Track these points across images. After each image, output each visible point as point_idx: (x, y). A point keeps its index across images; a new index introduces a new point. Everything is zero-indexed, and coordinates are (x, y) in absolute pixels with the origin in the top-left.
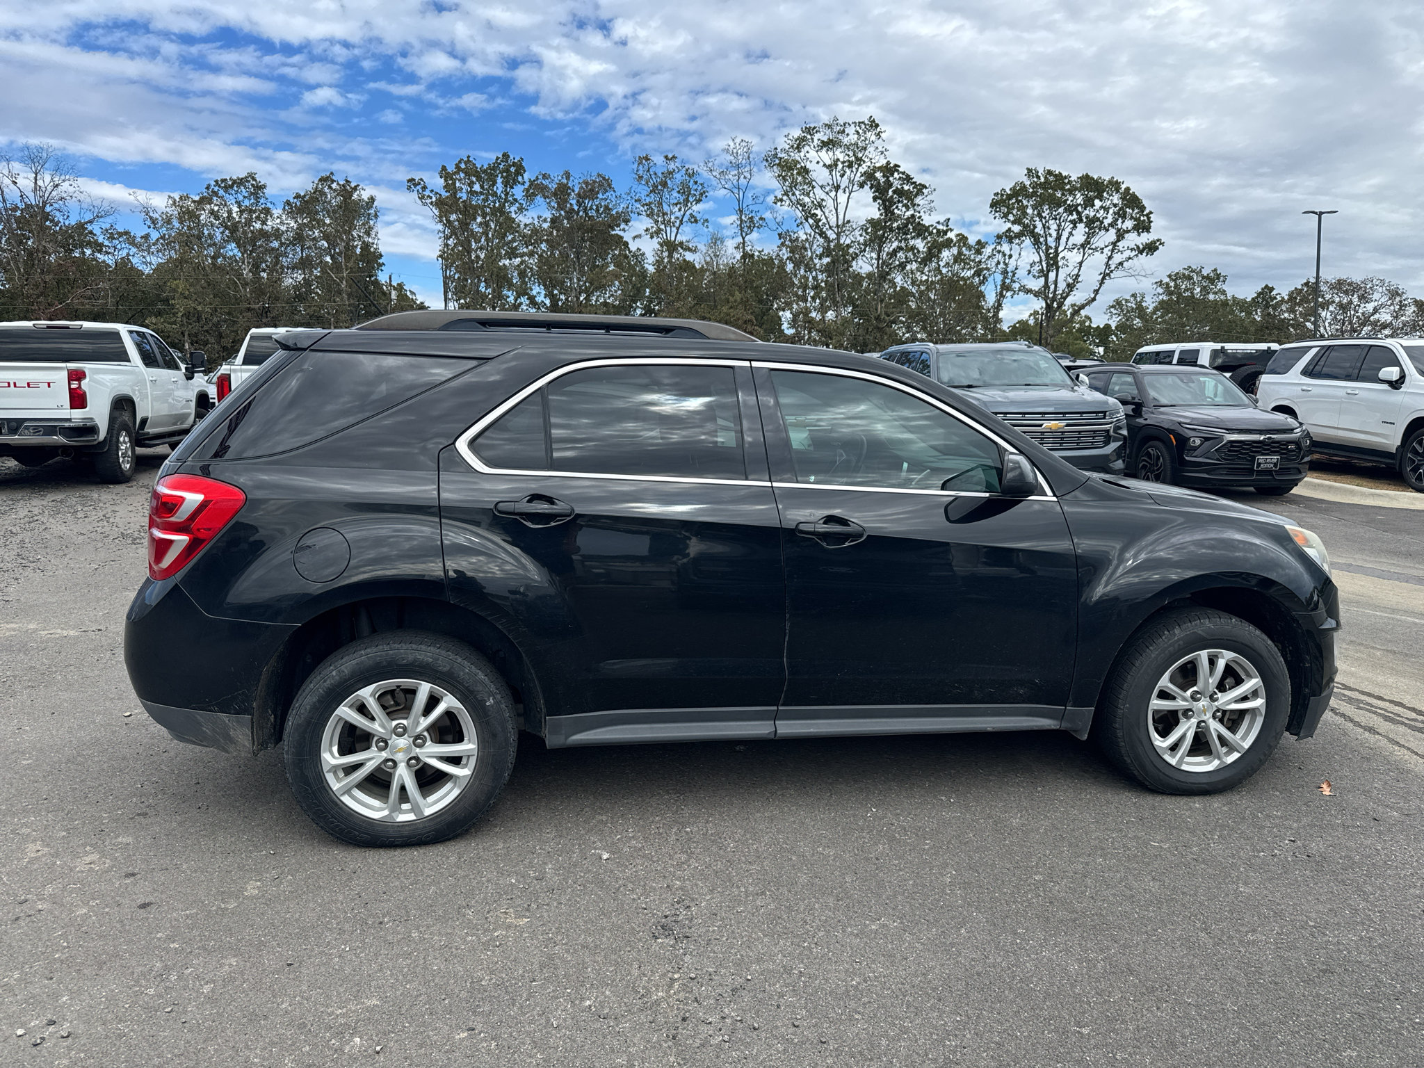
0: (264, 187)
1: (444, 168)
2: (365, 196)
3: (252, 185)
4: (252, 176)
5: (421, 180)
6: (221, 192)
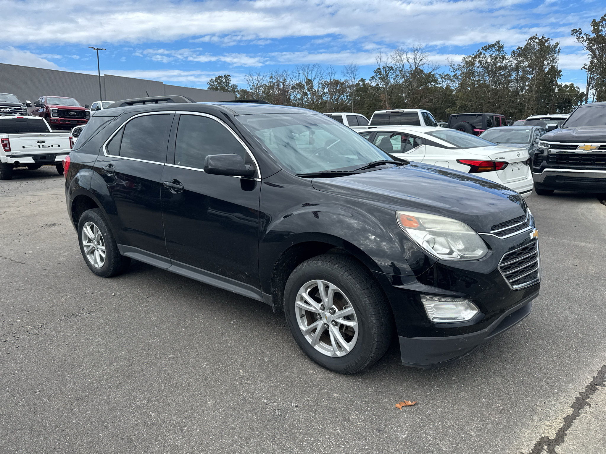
0: (503, 46)
1: (594, 21)
2: (552, 43)
3: (498, 46)
4: (498, 42)
5: (580, 29)
6: (483, 52)
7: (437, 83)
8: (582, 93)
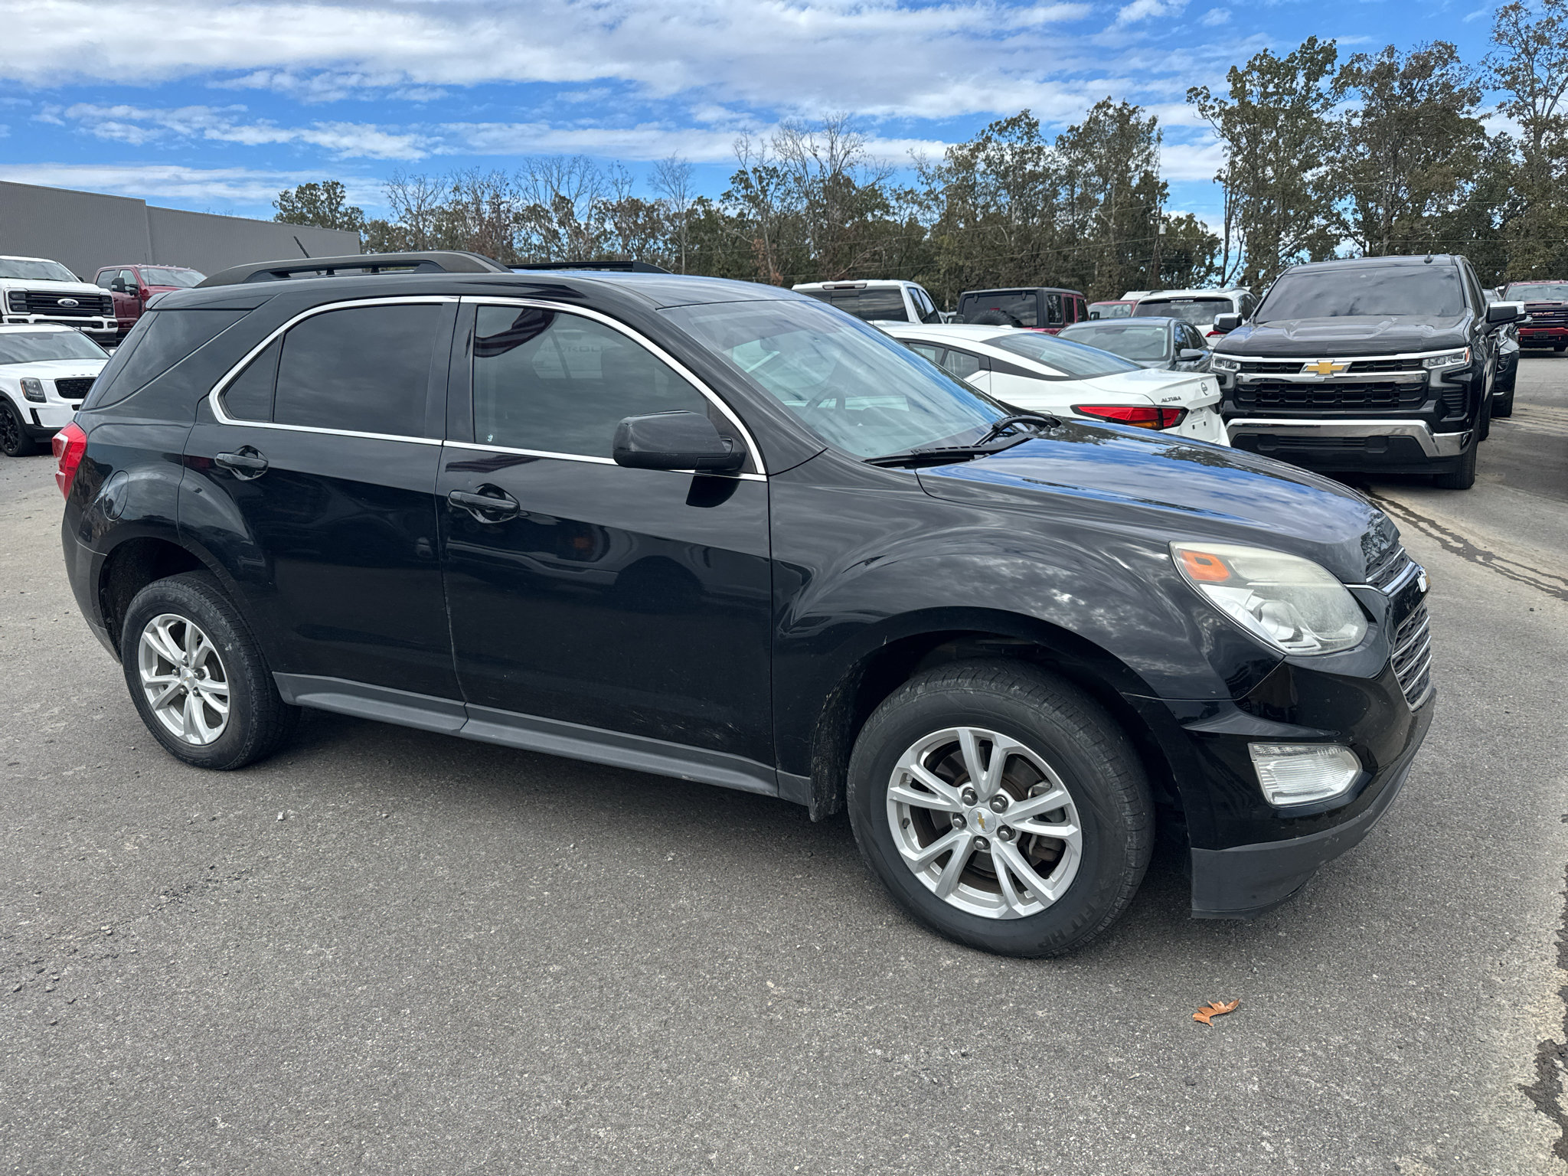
0: (1036, 124)
1: (1234, 69)
2: (1145, 118)
3: (1026, 124)
4: (1025, 113)
5: (1205, 88)
6: (995, 136)
7: (887, 213)
8: (1213, 235)
